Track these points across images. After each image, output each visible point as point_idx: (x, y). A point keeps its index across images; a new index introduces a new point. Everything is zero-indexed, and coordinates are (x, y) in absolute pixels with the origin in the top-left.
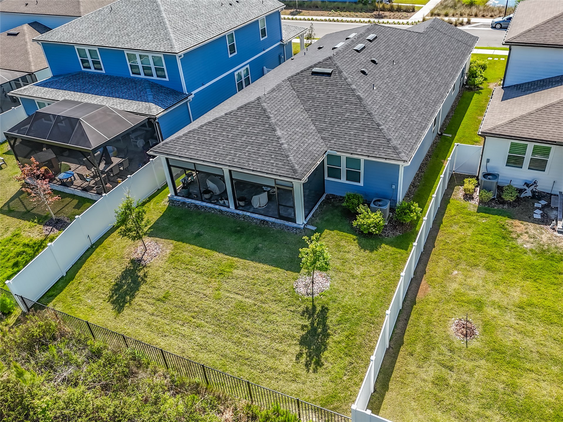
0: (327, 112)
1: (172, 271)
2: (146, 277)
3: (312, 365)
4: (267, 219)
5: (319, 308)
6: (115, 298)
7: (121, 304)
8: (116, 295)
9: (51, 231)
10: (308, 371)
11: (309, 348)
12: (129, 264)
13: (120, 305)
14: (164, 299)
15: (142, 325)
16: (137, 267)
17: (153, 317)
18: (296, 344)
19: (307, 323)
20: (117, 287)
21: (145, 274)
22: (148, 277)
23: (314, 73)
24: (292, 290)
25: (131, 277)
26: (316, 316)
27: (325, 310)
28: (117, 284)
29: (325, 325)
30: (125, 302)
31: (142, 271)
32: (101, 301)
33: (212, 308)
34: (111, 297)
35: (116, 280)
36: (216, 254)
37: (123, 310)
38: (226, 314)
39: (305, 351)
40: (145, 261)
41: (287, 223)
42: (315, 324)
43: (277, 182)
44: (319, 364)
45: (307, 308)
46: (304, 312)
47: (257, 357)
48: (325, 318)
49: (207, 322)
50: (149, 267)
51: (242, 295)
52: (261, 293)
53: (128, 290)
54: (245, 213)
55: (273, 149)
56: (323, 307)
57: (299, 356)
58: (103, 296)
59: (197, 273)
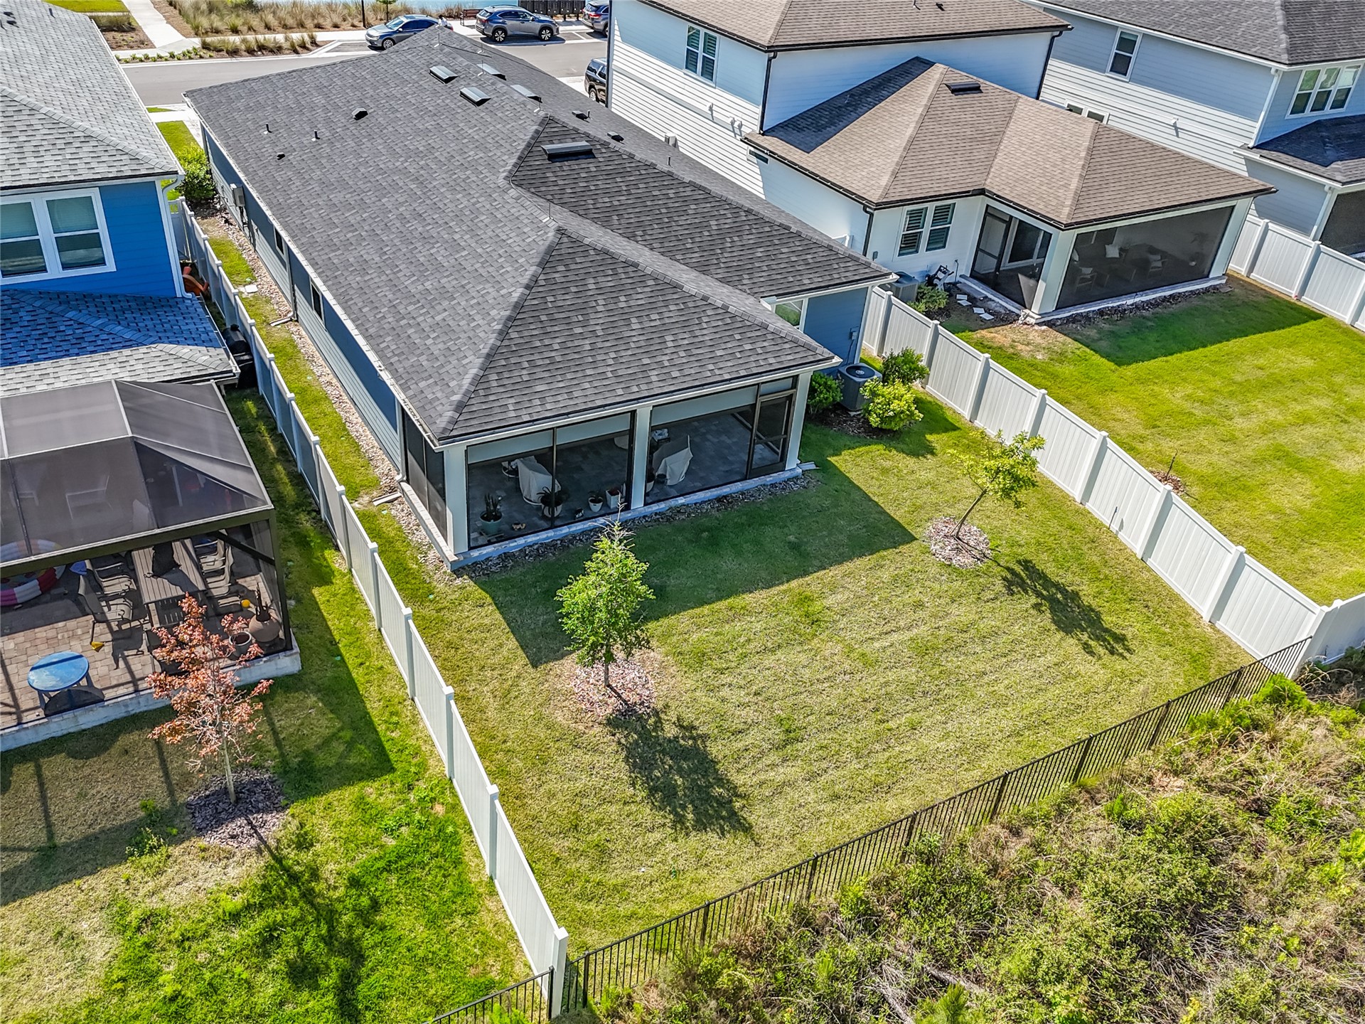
0: (670, 229)
1: (726, 679)
2: (694, 728)
3: (1116, 646)
4: (726, 490)
5: (1018, 569)
6: (690, 816)
7: (724, 813)
8: (684, 807)
9: (253, 827)
10: (1124, 658)
11: (1083, 630)
12: (614, 735)
13: (723, 818)
14: (791, 736)
15: (828, 808)
16: (643, 727)
17: (822, 780)
18: (1062, 639)
19: (1033, 600)
20: (663, 795)
21: (682, 727)
22: (696, 723)
23: (554, 157)
24: (949, 570)
25: (663, 752)
26: (1028, 581)
27: (1026, 564)
28: (652, 791)
29: (1057, 586)
30: (725, 803)
31: (667, 727)
32: (670, 845)
33: (887, 684)
34: (679, 820)
35: (633, 785)
36: (748, 598)
37: (745, 819)
38: (921, 674)
39: (1085, 637)
40: (642, 703)
41: (769, 479)
42: (1045, 593)
43: (763, 388)
44: (1121, 639)
45: (1004, 579)
46: (1009, 589)
47: (1049, 695)
48: (1042, 576)
49: (914, 710)
50: (667, 706)
51: (899, 629)
52: (919, 605)
53: (693, 780)
54: (672, 503)
55: (720, 323)
56: (1019, 562)
57: (1087, 648)
58: (657, 835)
59: (773, 651)
